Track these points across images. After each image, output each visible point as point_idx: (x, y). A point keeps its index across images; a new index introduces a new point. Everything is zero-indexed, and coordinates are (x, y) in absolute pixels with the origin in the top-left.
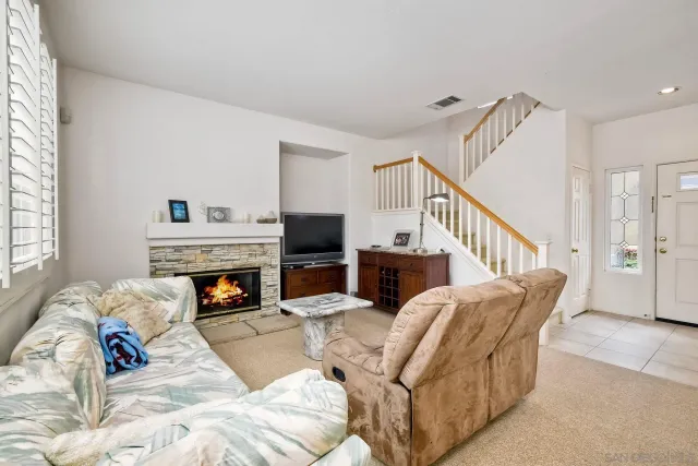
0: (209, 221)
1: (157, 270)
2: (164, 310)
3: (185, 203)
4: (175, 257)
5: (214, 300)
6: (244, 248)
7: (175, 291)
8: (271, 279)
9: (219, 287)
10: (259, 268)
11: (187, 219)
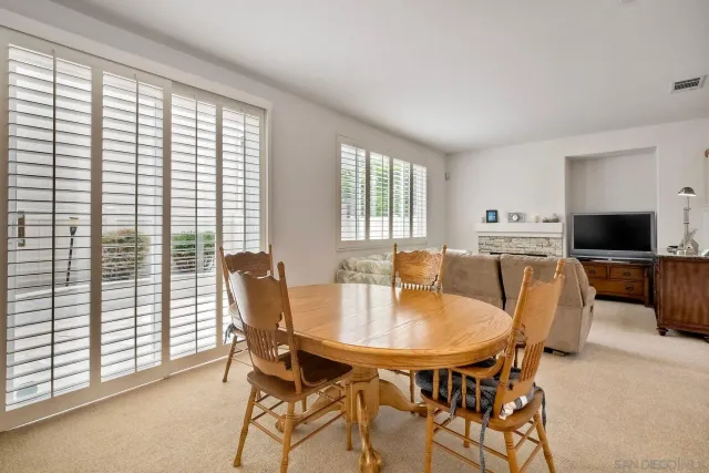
0: (509, 222)
1: (481, 249)
3: (496, 212)
4: (490, 243)
6: (533, 240)
11: (496, 221)
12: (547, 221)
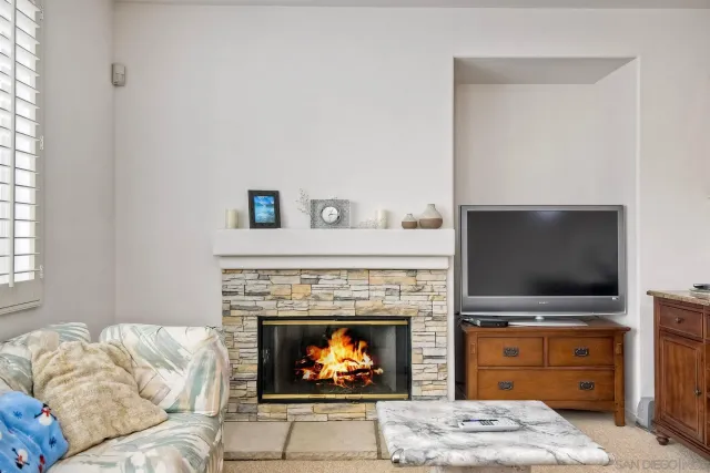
0: (313, 226)
1: (231, 308)
2: (164, 386)
3: (275, 195)
4: (259, 289)
5: (323, 374)
6: (377, 277)
7: (183, 352)
8: (433, 345)
9: (331, 348)
10: (408, 319)
11: (276, 222)
12: (414, 225)
